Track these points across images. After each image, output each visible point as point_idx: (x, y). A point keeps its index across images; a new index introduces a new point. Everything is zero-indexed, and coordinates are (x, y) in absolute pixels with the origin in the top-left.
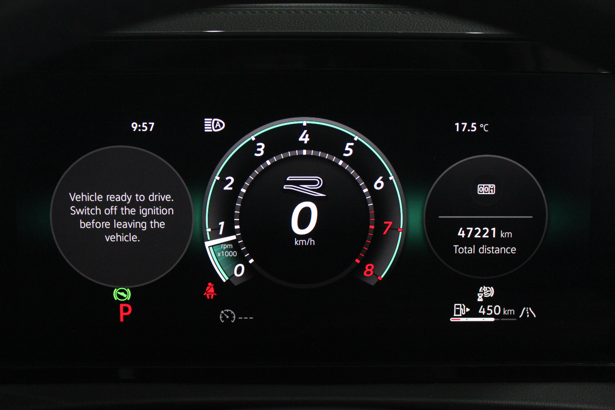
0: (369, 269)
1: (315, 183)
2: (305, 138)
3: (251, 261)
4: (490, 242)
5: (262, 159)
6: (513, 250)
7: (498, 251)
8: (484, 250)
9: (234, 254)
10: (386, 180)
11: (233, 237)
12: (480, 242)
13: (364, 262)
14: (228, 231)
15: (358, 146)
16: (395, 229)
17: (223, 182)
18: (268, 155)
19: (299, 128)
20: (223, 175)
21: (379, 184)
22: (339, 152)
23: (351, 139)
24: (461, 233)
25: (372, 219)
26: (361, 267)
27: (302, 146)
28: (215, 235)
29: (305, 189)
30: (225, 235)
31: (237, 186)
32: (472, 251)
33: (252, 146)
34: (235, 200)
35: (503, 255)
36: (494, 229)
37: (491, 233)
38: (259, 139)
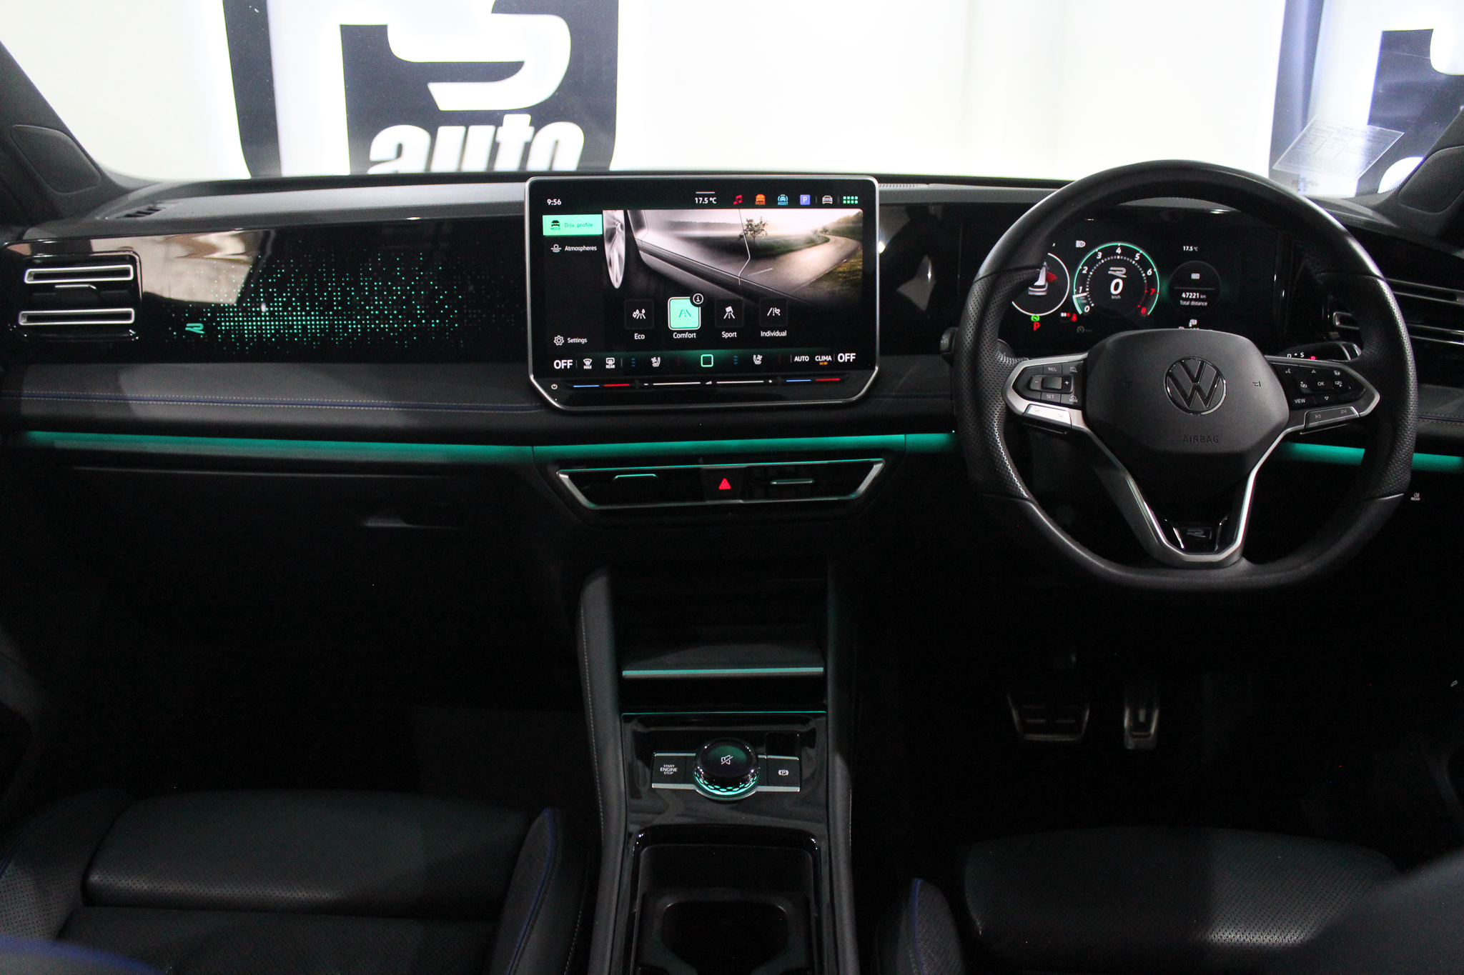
0: (1143, 310)
1: (1122, 271)
2: (1119, 251)
3: (1093, 305)
4: (1196, 300)
5: (1100, 260)
6: (1206, 304)
7: (1199, 304)
8: (1193, 303)
9: (1085, 301)
10: (1153, 270)
11: (1085, 294)
12: (1192, 300)
13: (1142, 306)
14: (1084, 291)
15: (1141, 256)
16: (1156, 293)
17: (1082, 269)
18: (1103, 258)
19: (1117, 247)
20: (1083, 266)
21: (1149, 272)
22: (1133, 258)
23: (1138, 252)
24: (1184, 295)
25: (1146, 288)
26: (1140, 309)
27: (1117, 254)
28: (1077, 293)
29: (1117, 274)
30: (1082, 292)
31: (1088, 271)
32: (1188, 303)
33: (1096, 254)
34: (1088, 277)
35: (1201, 306)
36: (1198, 294)
37: (1196, 296)
38: (1099, 251)
